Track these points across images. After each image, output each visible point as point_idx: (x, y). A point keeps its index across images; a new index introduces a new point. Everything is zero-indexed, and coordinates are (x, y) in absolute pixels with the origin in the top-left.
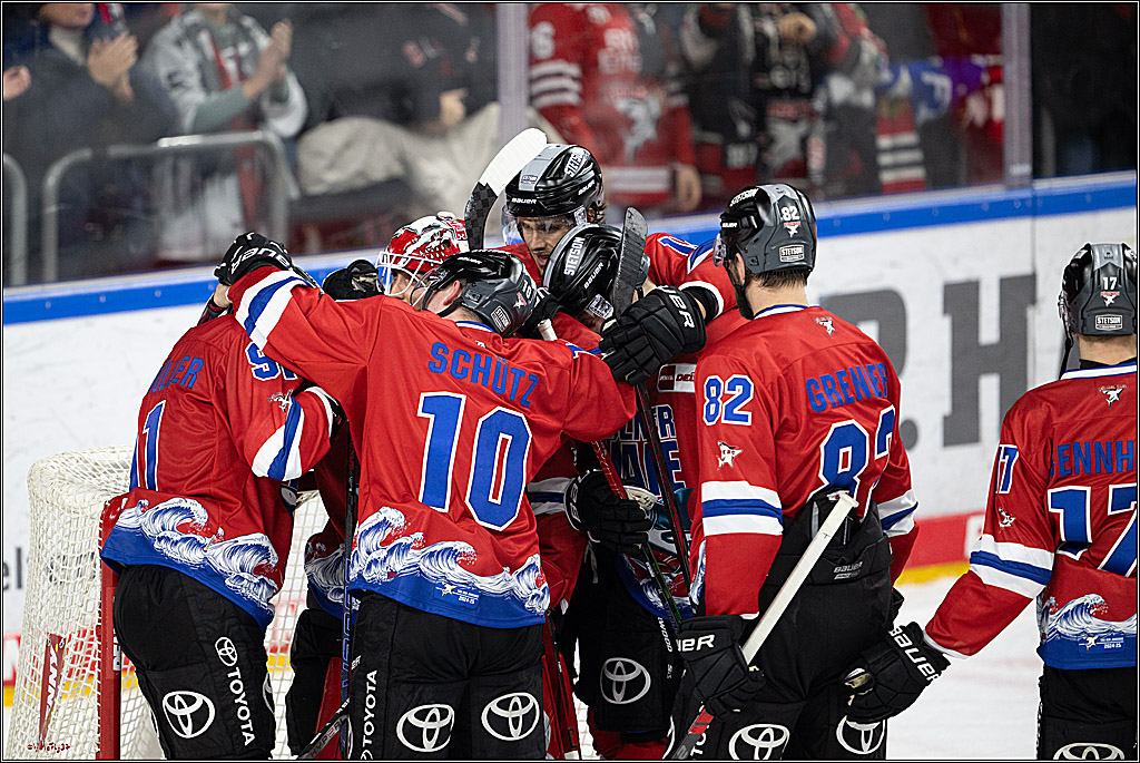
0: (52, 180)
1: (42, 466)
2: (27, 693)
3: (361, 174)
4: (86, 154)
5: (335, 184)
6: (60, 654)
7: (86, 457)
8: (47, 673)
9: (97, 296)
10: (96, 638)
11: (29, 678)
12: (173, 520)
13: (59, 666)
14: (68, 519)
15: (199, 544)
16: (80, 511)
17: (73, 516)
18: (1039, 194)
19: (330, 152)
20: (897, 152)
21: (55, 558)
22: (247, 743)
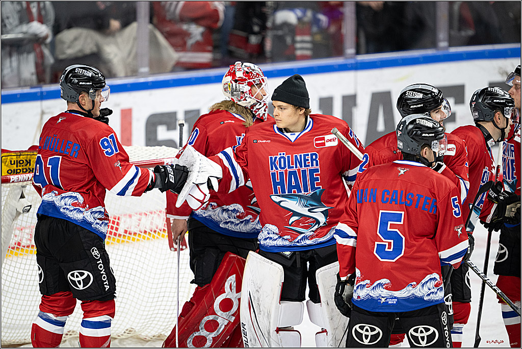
15: (81, 211)
19: (68, 42)
20: (303, 43)
22: (106, 290)
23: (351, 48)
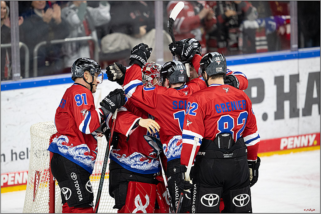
0: (36, 50)
1: (34, 126)
2: (30, 186)
3: (118, 48)
4: (45, 43)
5: (112, 51)
6: (39, 176)
7: (45, 123)
8: (35, 181)
9: (48, 81)
10: (48, 172)
11: (30, 182)
12: (61, 141)
13: (39, 179)
14: (41, 140)
15: (66, 148)
16: (44, 138)
17: (42, 139)
18: (300, 53)
19: (110, 42)
20: (261, 42)
21: (37, 150)
22: (80, 201)
23: (295, 44)
